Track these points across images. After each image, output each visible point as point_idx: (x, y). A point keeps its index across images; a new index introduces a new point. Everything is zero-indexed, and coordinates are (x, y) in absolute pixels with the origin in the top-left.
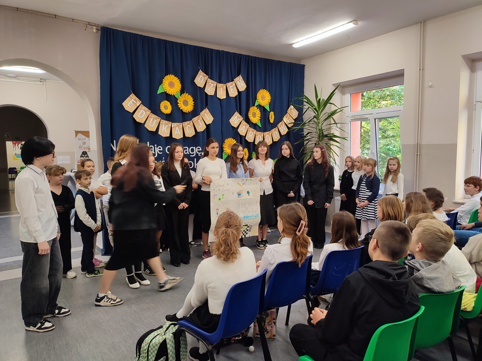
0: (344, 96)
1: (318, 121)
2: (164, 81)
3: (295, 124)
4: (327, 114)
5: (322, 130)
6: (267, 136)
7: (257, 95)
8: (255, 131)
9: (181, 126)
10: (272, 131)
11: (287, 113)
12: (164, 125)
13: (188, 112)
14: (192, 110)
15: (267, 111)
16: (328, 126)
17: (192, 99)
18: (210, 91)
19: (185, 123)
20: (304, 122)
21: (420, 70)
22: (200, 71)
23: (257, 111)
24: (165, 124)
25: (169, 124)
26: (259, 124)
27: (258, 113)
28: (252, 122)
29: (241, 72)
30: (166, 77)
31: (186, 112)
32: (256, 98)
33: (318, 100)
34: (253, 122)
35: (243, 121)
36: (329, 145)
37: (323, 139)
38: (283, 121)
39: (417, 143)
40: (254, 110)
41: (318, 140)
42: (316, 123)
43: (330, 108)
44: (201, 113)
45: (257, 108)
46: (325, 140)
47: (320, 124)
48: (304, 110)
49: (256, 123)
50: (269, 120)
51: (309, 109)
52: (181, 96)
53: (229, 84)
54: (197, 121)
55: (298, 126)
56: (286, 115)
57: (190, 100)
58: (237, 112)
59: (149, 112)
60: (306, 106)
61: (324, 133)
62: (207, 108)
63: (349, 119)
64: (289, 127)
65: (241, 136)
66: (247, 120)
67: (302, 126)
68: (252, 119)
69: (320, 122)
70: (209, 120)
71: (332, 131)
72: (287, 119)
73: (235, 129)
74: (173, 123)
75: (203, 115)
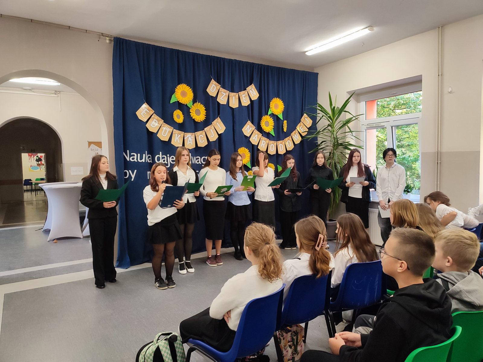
0: (358, 104)
1: (333, 129)
2: (176, 90)
3: (309, 133)
4: (342, 122)
5: (337, 139)
6: (280, 145)
7: (270, 104)
8: (267, 140)
9: (193, 136)
10: (285, 140)
12: (176, 135)
13: (200, 122)
14: (204, 119)
15: (280, 120)
16: (343, 135)
17: (204, 108)
18: (222, 100)
19: (198, 133)
20: (318, 131)
21: (439, 75)
22: (213, 80)
23: (270, 120)
24: (178, 134)
25: (182, 133)
26: (272, 133)
28: (264, 130)
29: (254, 81)
30: (178, 86)
31: (198, 121)
32: (269, 107)
33: (332, 108)
34: (266, 131)
35: (255, 130)
36: (344, 153)
37: (338, 147)
38: (296, 130)
39: (437, 150)
40: (267, 119)
41: (333, 149)
42: (331, 132)
43: (345, 116)
44: (213, 123)
45: (270, 117)
46: (340, 149)
47: (335, 133)
48: (318, 119)
49: (269, 132)
50: (283, 128)
51: (323, 117)
52: (193, 105)
53: (241, 93)
54: (209, 130)
55: (312, 135)
56: (300, 124)
57: (203, 109)
58: (249, 121)
59: (162, 121)
60: (320, 114)
61: (339, 141)
62: (219, 117)
63: (365, 127)
64: (303, 136)
65: (253, 145)
66: (260, 129)
67: (316, 134)
68: (265, 128)
69: (334, 130)
70: (221, 129)
71: (347, 140)
72: (300, 128)
73: (247, 138)
74: (185, 133)
75: (215, 124)
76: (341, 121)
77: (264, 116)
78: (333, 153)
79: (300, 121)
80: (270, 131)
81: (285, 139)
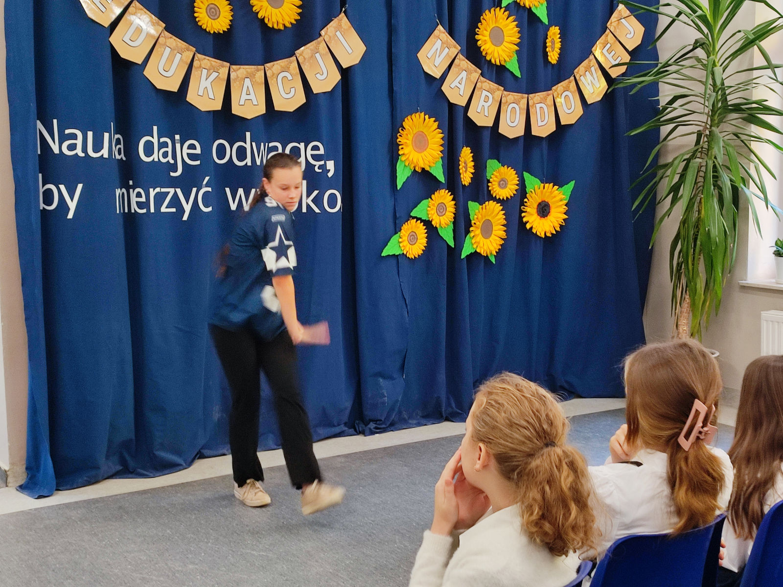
1: (712, 57)
3: (632, 69)
4: (741, 35)
5: (723, 89)
6: (538, 106)
8: (498, 90)
9: (260, 76)
10: (556, 91)
11: (608, 31)
12: (205, 71)
13: (282, 28)
14: (296, 20)
15: (540, 23)
19: (274, 67)
20: (662, 61)
23: (507, 25)
24: (208, 70)
25: (223, 68)
26: (513, 67)
27: (510, 29)
28: (488, 58)
31: (275, 27)
34: (493, 61)
35: (460, 56)
36: (743, 137)
37: (725, 117)
38: (591, 57)
40: (496, 21)
41: (709, 122)
42: (704, 65)
44: (323, 32)
45: (506, 13)
46: (733, 122)
47: (718, 70)
48: (663, 21)
49: (503, 63)
50: (546, 55)
51: (680, 18)
54: (312, 56)
55: (645, 75)
56: (603, 37)
58: (440, 27)
61: (729, 98)
62: (345, 12)
64: (614, 76)
65: (452, 106)
66: (474, 54)
68: (489, 52)
69: (716, 61)
70: (350, 51)
71: (758, 94)
72: (605, 51)
73: (435, 84)
74: (234, 67)
75: (330, 37)
76: (739, 31)
77: (487, 12)
78: (711, 135)
79: (605, 29)
80: (507, 59)
81: (554, 88)
